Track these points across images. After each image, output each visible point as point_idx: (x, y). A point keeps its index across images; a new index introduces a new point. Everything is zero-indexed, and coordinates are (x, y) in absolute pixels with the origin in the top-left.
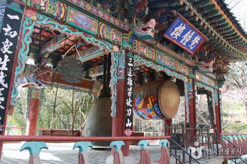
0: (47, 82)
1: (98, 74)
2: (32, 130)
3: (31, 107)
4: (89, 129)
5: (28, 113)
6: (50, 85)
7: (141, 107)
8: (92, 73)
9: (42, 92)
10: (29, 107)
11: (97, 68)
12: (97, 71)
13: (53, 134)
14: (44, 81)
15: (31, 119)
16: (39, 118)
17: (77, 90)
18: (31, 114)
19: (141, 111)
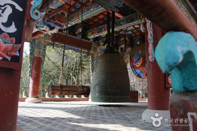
0: (61, 23)
1: (97, 34)
2: (35, 88)
3: (34, 65)
4: (97, 85)
5: (31, 72)
6: (51, 44)
7: (140, 65)
8: (91, 34)
9: (44, 51)
10: (32, 65)
11: (95, 29)
12: (96, 32)
13: (63, 89)
14: (57, 22)
15: (35, 77)
16: (42, 77)
17: (76, 51)
18: (34, 73)
19: (139, 70)
